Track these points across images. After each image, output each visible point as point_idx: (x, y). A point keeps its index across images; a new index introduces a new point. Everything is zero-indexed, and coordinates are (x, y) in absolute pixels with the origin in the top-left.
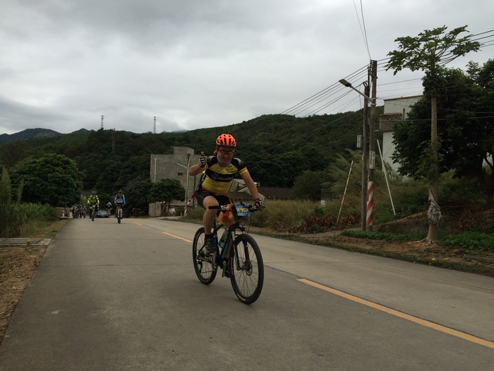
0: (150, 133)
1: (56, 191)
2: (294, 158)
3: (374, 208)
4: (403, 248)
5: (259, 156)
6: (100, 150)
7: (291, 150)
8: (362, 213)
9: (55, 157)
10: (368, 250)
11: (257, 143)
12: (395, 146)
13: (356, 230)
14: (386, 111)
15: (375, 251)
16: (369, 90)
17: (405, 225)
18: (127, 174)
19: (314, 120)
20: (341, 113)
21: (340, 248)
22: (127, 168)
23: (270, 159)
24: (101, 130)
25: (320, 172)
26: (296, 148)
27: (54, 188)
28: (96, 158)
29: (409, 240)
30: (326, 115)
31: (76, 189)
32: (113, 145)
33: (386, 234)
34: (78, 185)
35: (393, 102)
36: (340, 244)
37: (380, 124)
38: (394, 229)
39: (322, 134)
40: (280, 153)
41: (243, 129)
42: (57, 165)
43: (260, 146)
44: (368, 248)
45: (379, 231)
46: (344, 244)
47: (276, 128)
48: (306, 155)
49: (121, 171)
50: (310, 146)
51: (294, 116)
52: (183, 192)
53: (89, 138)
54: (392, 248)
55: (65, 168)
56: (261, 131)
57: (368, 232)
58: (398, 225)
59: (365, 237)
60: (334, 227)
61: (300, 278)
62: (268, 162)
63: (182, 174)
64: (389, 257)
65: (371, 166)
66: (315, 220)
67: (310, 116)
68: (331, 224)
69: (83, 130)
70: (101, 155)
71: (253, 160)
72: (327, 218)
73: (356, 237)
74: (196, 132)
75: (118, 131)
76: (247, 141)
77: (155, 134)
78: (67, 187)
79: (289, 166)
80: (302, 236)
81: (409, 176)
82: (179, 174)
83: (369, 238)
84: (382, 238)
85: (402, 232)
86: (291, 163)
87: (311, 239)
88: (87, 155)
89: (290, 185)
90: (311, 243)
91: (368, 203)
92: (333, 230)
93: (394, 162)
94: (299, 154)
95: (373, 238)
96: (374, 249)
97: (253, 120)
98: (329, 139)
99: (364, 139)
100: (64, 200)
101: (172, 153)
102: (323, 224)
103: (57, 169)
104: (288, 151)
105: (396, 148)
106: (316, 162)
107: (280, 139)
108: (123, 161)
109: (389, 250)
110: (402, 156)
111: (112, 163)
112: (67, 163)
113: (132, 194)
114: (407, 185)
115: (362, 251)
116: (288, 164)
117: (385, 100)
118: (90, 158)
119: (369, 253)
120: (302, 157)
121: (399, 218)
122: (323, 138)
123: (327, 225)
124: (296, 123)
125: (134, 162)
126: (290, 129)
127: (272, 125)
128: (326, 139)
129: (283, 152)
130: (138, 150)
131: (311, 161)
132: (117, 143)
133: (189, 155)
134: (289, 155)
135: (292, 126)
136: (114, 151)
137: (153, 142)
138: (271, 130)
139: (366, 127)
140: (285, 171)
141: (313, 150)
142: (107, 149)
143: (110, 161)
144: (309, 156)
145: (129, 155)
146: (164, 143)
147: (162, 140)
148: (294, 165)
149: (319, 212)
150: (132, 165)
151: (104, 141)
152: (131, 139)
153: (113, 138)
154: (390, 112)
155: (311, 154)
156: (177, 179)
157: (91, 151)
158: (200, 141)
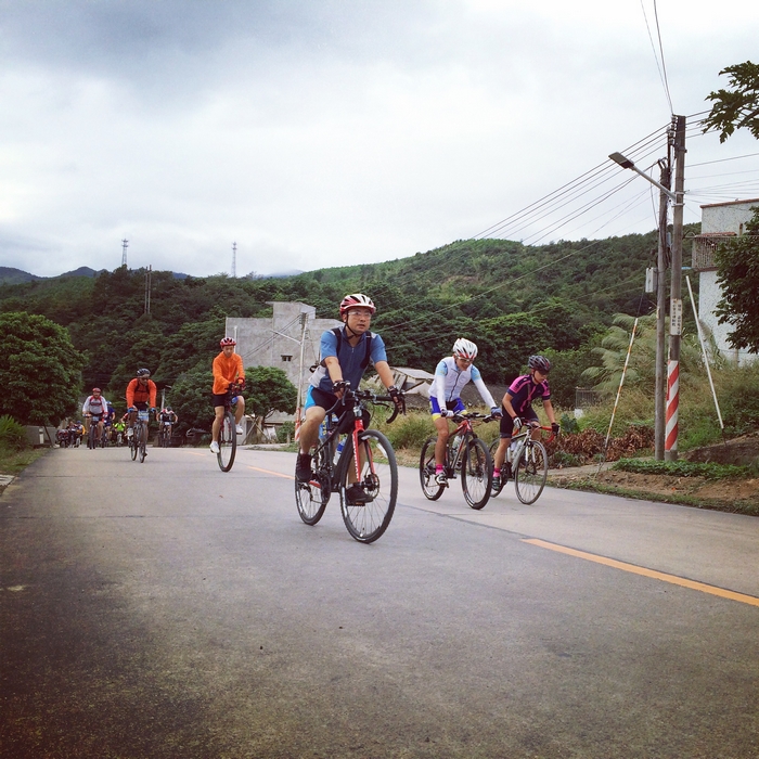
0: (224, 277)
1: (26, 391)
2: (521, 327)
3: (679, 418)
4: (739, 491)
5: (448, 322)
6: (119, 311)
7: (515, 310)
8: (657, 425)
9: (24, 320)
10: (667, 497)
11: (444, 297)
13: (645, 460)
14: (706, 230)
15: (682, 497)
16: (670, 176)
17: (742, 448)
18: (175, 358)
19: (560, 251)
20: (615, 239)
21: (611, 493)
22: (176, 345)
24: (122, 272)
25: (572, 353)
26: (524, 307)
27: (23, 384)
28: (112, 328)
29: (749, 476)
30: (584, 243)
31: (69, 387)
32: (148, 300)
33: (704, 466)
34: (71, 378)
35: (719, 210)
36: (611, 486)
37: (694, 254)
38: (721, 456)
39: (578, 280)
40: (490, 317)
41: (418, 268)
42: (30, 337)
43: (449, 302)
44: (668, 492)
45: (691, 460)
46: (620, 486)
47: (484, 266)
48: (544, 321)
49: (164, 353)
50: (551, 302)
51: (519, 244)
52: (293, 394)
53: (96, 285)
54: (717, 492)
55: (45, 344)
56: (453, 273)
57: (668, 463)
58: (728, 449)
59: (662, 471)
60: (601, 456)
63: (290, 358)
64: (710, 508)
65: (674, 330)
66: (562, 442)
67: (552, 244)
68: (594, 450)
69: (83, 271)
70: (121, 321)
71: (436, 329)
72: (585, 437)
73: (644, 472)
74: (318, 275)
75: (157, 272)
76: (424, 293)
77: (234, 278)
78: (48, 381)
79: (508, 343)
81: (751, 351)
82: (284, 358)
83: (671, 474)
84: (696, 473)
85: (736, 463)
86: (513, 336)
87: (553, 478)
88: (92, 320)
91: (668, 404)
92: (597, 461)
93: (721, 322)
94: (530, 318)
95: (678, 473)
96: (680, 495)
97: (437, 251)
98: (592, 288)
100: (42, 409)
101: (270, 315)
102: (578, 450)
103: (28, 344)
104: (508, 314)
106: (563, 334)
107: (491, 289)
108: (168, 332)
109: (710, 496)
111: (146, 337)
112: (50, 332)
113: (187, 399)
114: (748, 371)
115: (656, 499)
116: (508, 339)
117: (703, 207)
118: (100, 326)
119: (670, 502)
120: (537, 325)
121: (732, 436)
122: (579, 288)
123: (586, 452)
124: (524, 257)
125: (191, 335)
126: (513, 268)
127: (475, 262)
128: (586, 290)
129: (498, 314)
130: (199, 312)
131: (555, 333)
132: (155, 296)
133: (304, 316)
134: (511, 320)
135: (515, 264)
136: (148, 313)
137: (231, 294)
138: (472, 272)
139: (664, 252)
140: (502, 353)
141: (558, 310)
142: (135, 308)
143: (141, 332)
144: (551, 322)
145: (180, 321)
146: (255, 296)
147: (250, 291)
148: (521, 341)
149: (572, 426)
150: (187, 341)
151: (128, 293)
152: (185, 288)
153: (147, 285)
154: (714, 231)
155: (555, 318)
156: (279, 368)
157: (100, 312)
158: (329, 292)
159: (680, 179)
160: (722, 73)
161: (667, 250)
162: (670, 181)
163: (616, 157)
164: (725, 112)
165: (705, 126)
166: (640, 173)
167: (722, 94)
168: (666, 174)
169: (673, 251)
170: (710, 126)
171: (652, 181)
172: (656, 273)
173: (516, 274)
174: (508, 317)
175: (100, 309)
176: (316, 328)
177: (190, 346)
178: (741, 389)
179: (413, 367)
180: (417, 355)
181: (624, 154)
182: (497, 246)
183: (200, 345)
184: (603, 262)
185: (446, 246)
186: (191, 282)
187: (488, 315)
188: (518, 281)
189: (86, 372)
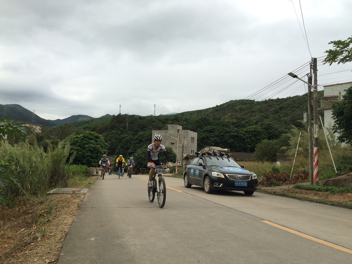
0: (152, 116)
1: (90, 156)
2: (255, 131)
3: (319, 167)
4: (344, 198)
5: (228, 130)
6: (118, 128)
7: (252, 125)
8: (310, 171)
9: (90, 134)
10: (316, 200)
11: (227, 120)
12: (334, 121)
13: (306, 184)
14: (326, 95)
15: (322, 200)
16: (311, 80)
17: (345, 180)
18: (136, 144)
19: (269, 103)
21: (293, 197)
22: (136, 140)
23: (237, 132)
24: (119, 115)
25: (275, 141)
26: (256, 123)
27: (89, 154)
28: (116, 134)
29: (348, 192)
30: (278, 99)
32: (127, 125)
33: (330, 187)
34: (104, 152)
35: (331, 87)
36: (293, 195)
37: (322, 104)
38: (337, 183)
39: (276, 113)
41: (217, 111)
42: (91, 139)
43: (228, 122)
44: (316, 198)
45: (324, 185)
46: (296, 195)
47: (241, 109)
48: (264, 128)
50: (266, 122)
51: (254, 101)
52: (175, 156)
53: (111, 120)
54: (336, 198)
55: (96, 141)
56: (229, 112)
57: (315, 186)
58: (339, 180)
59: (313, 189)
60: (288, 182)
61: (263, 220)
62: (235, 134)
63: (174, 143)
64: (333, 205)
65: (316, 136)
66: (273, 177)
67: (266, 100)
68: (286, 180)
69: (107, 116)
70: (119, 132)
73: (306, 189)
74: (183, 114)
75: (130, 115)
76: (219, 119)
77: (155, 116)
78: (97, 153)
79: (251, 137)
80: (263, 188)
82: (172, 144)
83: (317, 191)
84: (327, 190)
85: (343, 186)
86: (252, 134)
87: (270, 191)
88: (110, 131)
89: (252, 150)
90: (270, 193)
91: (314, 163)
92: (287, 184)
93: (334, 132)
94: (258, 127)
95: (319, 190)
96: (321, 199)
97: (223, 104)
98: (281, 116)
99: (310, 116)
100: (95, 162)
101: (167, 129)
102: (279, 180)
103: (91, 141)
104: (250, 126)
105: (335, 122)
106: (271, 133)
107: (244, 117)
108: (134, 135)
109: (333, 200)
110: (340, 128)
111: (127, 137)
112: (97, 137)
113: (140, 158)
115: (311, 201)
116: (250, 135)
117: (324, 86)
118: (112, 134)
119: (317, 202)
120: (261, 130)
121: (340, 175)
122: (276, 116)
123: (282, 180)
124: (255, 105)
125: (141, 136)
126: (251, 110)
127: (238, 107)
128: (279, 116)
129: (247, 127)
130: (144, 128)
131: (268, 133)
132: (129, 123)
133: (178, 130)
134: (251, 128)
135: (252, 108)
136: (127, 129)
137: (154, 122)
138: (236, 111)
139: (310, 107)
140: (248, 140)
141: (269, 124)
142: (123, 127)
143: (125, 135)
144: (266, 129)
145: (137, 131)
146: (162, 122)
147: (160, 120)
148: (255, 136)
149: (276, 170)
150: (140, 138)
151: (121, 122)
152: (139, 120)
153: (127, 120)
154: (329, 95)
155: (268, 128)
156: (170, 147)
157: (112, 129)
158: (186, 120)
159: (316, 80)
163: (291, 74)
166: (299, 79)
167: (330, 51)
169: (314, 106)
170: (326, 62)
172: (308, 115)
173: (253, 112)
176: (182, 133)
177: (141, 140)
179: (216, 146)
182: (246, 102)
183: (144, 139)
185: (227, 103)
186: (141, 118)
187: (243, 126)
188: (254, 114)
189: (109, 149)
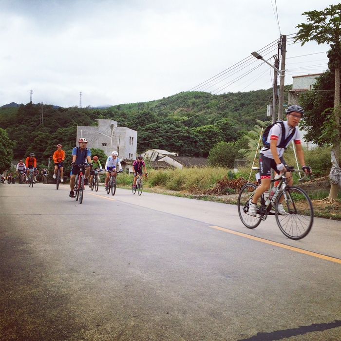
0: (76, 108)
2: (210, 131)
5: (177, 129)
6: (29, 122)
7: (208, 124)
11: (175, 117)
14: (295, 88)
17: (309, 186)
18: (55, 144)
19: (229, 97)
20: (253, 92)
22: (54, 138)
23: (188, 132)
24: (30, 104)
25: (233, 143)
26: (212, 123)
28: (26, 130)
30: (239, 93)
31: (7, 156)
32: (42, 118)
34: (8, 152)
35: (301, 78)
37: (289, 99)
40: (196, 127)
41: (164, 104)
43: (178, 120)
47: (194, 104)
48: (220, 129)
49: (50, 142)
50: (224, 120)
51: (210, 94)
53: (19, 111)
56: (179, 107)
58: (303, 187)
60: (245, 190)
62: (185, 134)
63: (106, 144)
66: (228, 184)
67: (225, 94)
69: (13, 104)
70: (30, 127)
71: (172, 132)
72: (239, 181)
74: (119, 107)
75: (46, 105)
76: (166, 116)
77: (81, 109)
79: (205, 138)
81: (314, 143)
82: (103, 145)
86: (206, 135)
88: (17, 126)
89: (206, 155)
92: (244, 192)
93: (301, 130)
94: (214, 128)
97: (172, 96)
98: (243, 114)
101: (97, 125)
102: (235, 187)
106: (229, 135)
107: (197, 114)
108: (51, 132)
111: (41, 134)
114: (312, 152)
116: (204, 136)
117: (293, 77)
118: (20, 130)
120: (218, 130)
121: (305, 181)
122: (236, 114)
123: (239, 188)
124: (212, 100)
125: (61, 134)
126: (206, 105)
127: (190, 102)
128: (240, 114)
129: (200, 126)
130: (65, 123)
131: (225, 134)
132: (45, 116)
133: (112, 126)
134: (205, 128)
135: (208, 103)
136: (42, 124)
137: (79, 115)
138: (189, 106)
139: (276, 98)
140: (202, 143)
141: (227, 124)
142: (36, 121)
143: (39, 132)
144: (224, 129)
145: (56, 127)
146: (90, 116)
147: (88, 114)
148: (210, 138)
149: (232, 176)
150: (59, 137)
151: (33, 114)
152: (59, 112)
153: (41, 111)
154: (298, 88)
155: (225, 128)
156: (101, 149)
157: (20, 123)
158: (123, 115)
159: (284, 64)
160: (303, 14)
161: (277, 97)
162: (279, 65)
163: (254, 54)
164: (305, 33)
165: (295, 40)
166: (265, 61)
167: (303, 25)
168: (277, 62)
169: (280, 97)
170: (297, 39)
171: (270, 65)
172: (272, 107)
173: (208, 108)
174: (204, 127)
175: (20, 122)
176: (118, 131)
177: (61, 139)
178: (309, 160)
179: (162, 149)
180: (163, 144)
181: (258, 53)
182: (200, 95)
183: (65, 138)
184: (247, 102)
185: (177, 94)
186: (61, 110)
187: (196, 125)
188: (209, 111)
189: (14, 150)
